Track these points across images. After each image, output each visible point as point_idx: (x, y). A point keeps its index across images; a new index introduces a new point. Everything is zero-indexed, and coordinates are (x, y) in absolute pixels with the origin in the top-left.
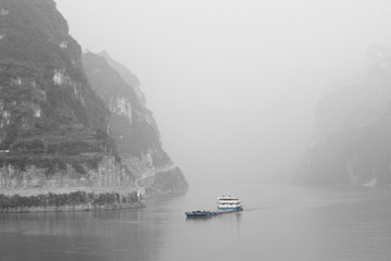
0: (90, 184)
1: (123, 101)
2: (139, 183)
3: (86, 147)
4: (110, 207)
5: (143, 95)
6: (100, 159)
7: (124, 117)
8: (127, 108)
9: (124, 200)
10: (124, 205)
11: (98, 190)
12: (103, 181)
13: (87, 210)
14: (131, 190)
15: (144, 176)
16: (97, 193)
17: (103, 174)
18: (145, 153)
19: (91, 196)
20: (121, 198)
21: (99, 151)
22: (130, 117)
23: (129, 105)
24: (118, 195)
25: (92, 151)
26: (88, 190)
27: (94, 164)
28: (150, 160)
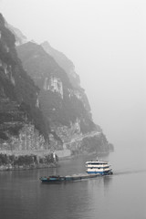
0: (11, 148)
1: (56, 81)
2: (68, 146)
3: (9, 117)
4: (28, 167)
5: (78, 76)
6: (21, 127)
7: (56, 94)
8: (59, 86)
9: (41, 161)
10: (41, 165)
11: (18, 153)
12: (23, 145)
13: (8, 170)
14: (48, 152)
15: (73, 141)
16: (16, 155)
17: (23, 139)
18: (73, 122)
19: (12, 158)
20: (38, 159)
21: (21, 120)
22: (62, 93)
23: (61, 84)
24: (35, 157)
25: (14, 120)
26: (9, 153)
27: (15, 132)
28: (78, 128)
